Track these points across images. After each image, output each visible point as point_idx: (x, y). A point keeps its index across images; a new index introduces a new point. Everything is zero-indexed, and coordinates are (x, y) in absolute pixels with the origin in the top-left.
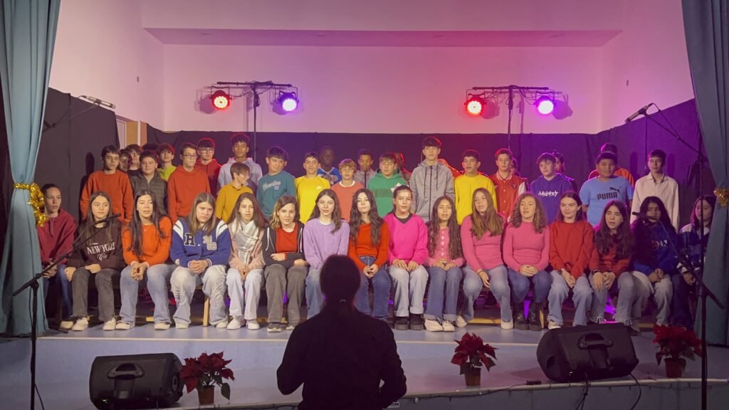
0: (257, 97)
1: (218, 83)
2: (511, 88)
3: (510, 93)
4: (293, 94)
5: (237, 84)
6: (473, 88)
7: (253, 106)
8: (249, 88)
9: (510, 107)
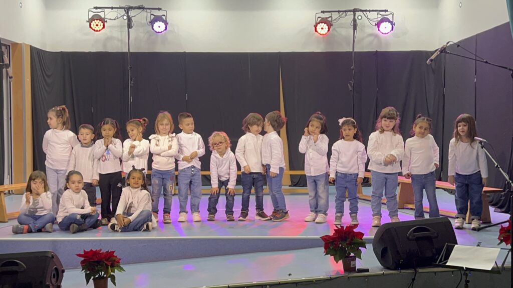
0: (129, 20)
1: (95, 8)
2: (355, 11)
3: (354, 16)
4: (163, 17)
5: (112, 8)
6: (322, 12)
7: (127, 29)
8: (122, 12)
9: (355, 28)
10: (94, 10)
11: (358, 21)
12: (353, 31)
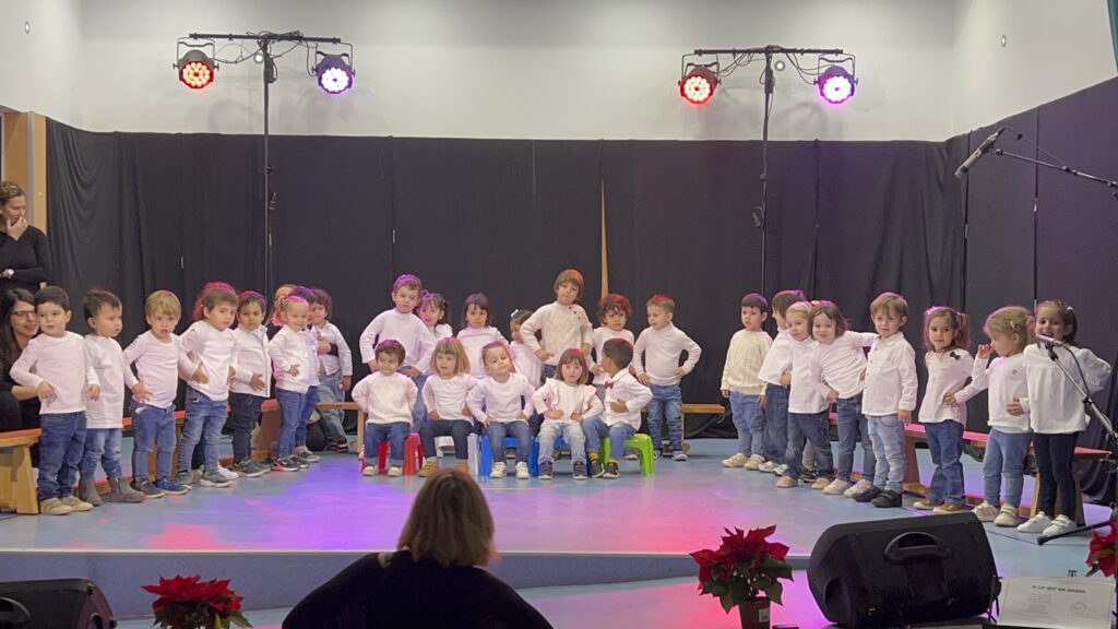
0: (269, 63)
1: (191, 36)
2: (769, 51)
3: (768, 62)
4: (344, 58)
5: (231, 37)
6: (696, 52)
7: (263, 84)
8: (254, 45)
9: (769, 88)
10: (192, 41)
11: (775, 74)
12: (764, 95)
